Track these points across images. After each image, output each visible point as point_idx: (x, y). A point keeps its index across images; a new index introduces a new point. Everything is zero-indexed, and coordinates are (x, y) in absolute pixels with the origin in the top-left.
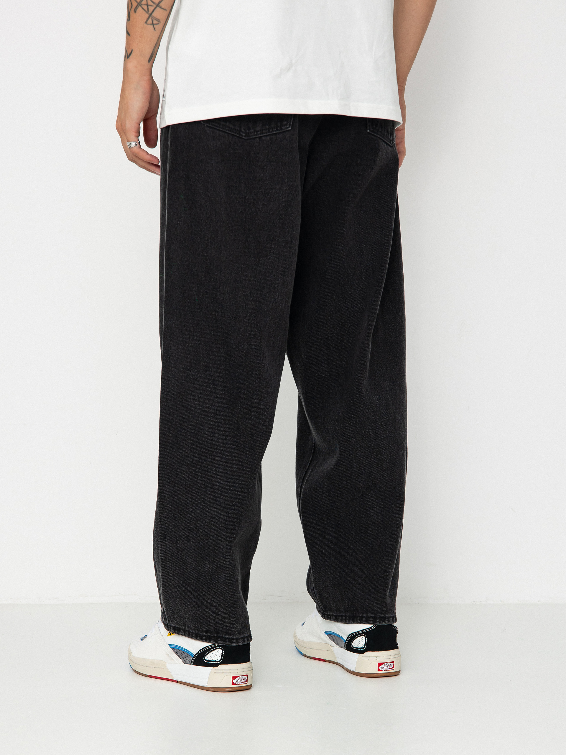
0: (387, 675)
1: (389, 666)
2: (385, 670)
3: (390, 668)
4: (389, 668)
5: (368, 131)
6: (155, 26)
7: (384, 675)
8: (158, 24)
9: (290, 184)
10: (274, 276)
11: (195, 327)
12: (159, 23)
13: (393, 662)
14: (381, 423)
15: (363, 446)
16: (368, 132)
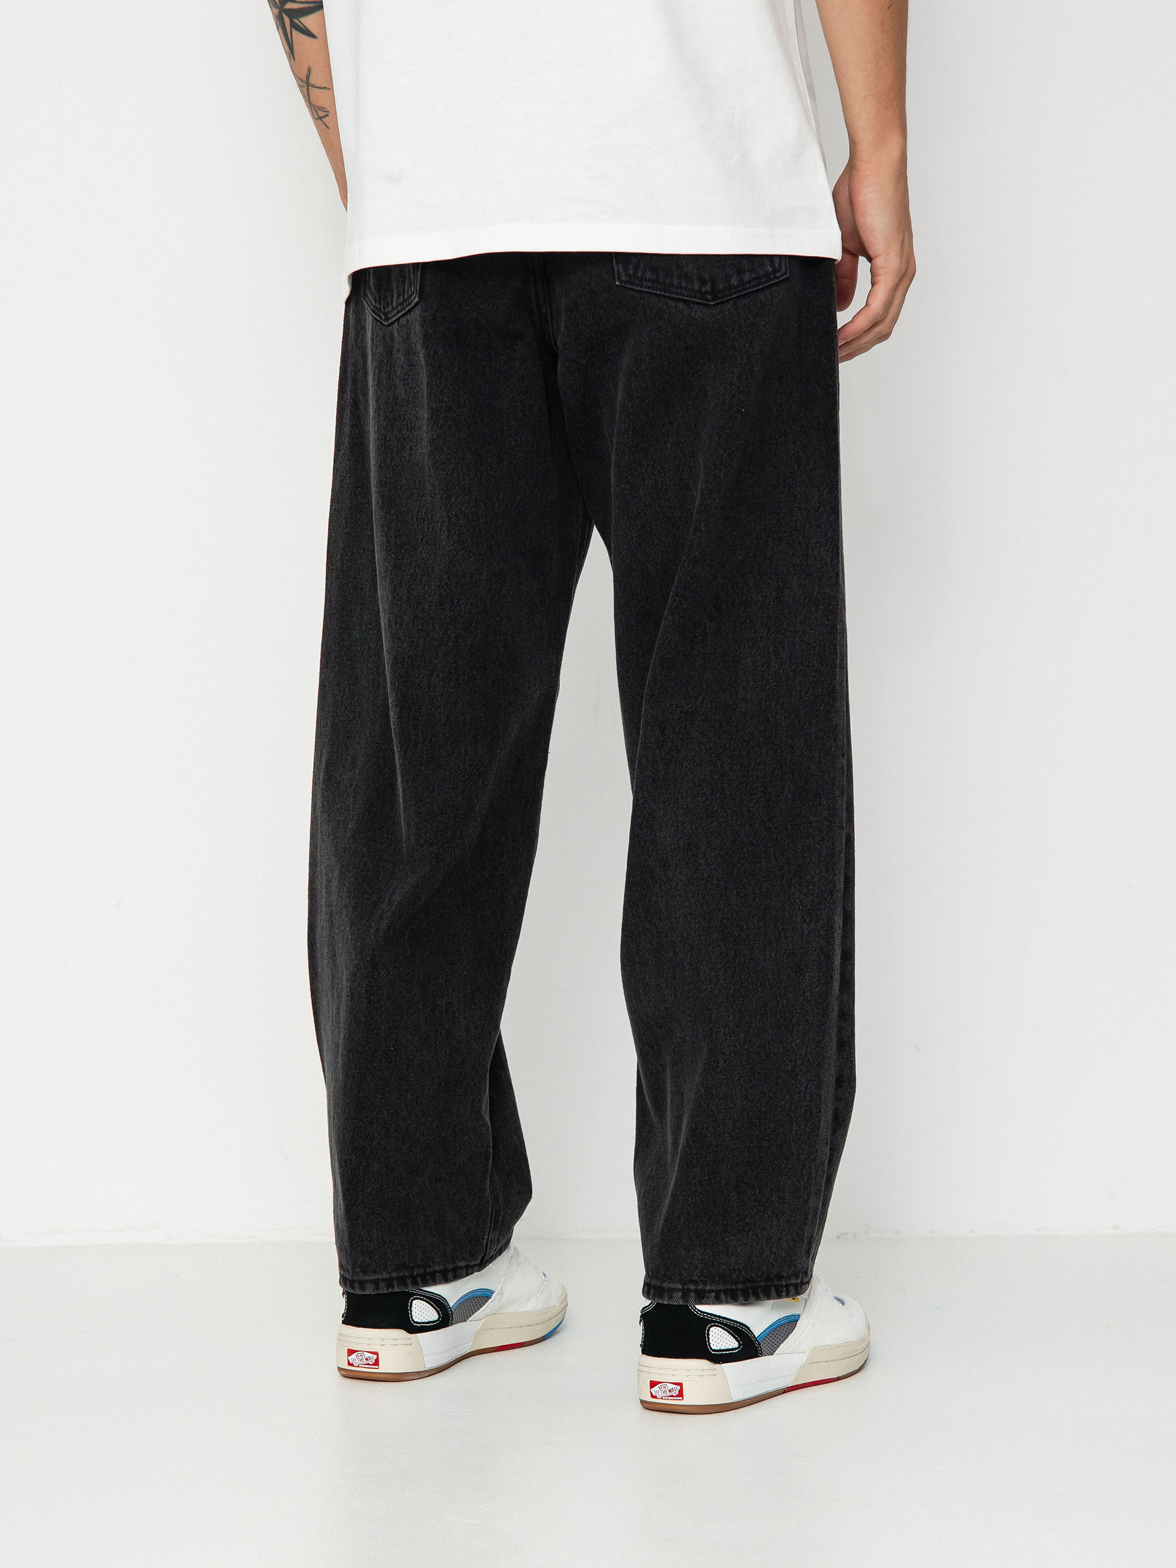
0: (669, 1408)
1: (670, 1391)
2: (662, 1398)
3: (672, 1396)
4: (669, 1394)
5: (617, 283)
6: (324, 120)
7: (660, 1407)
8: (327, 115)
9: (432, 407)
10: (424, 587)
11: (352, 687)
12: (326, 113)
13: (680, 1385)
14: (677, 885)
15: (648, 930)
16: (617, 285)
